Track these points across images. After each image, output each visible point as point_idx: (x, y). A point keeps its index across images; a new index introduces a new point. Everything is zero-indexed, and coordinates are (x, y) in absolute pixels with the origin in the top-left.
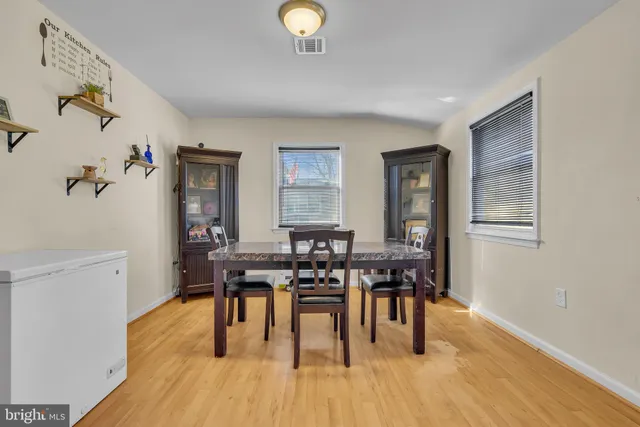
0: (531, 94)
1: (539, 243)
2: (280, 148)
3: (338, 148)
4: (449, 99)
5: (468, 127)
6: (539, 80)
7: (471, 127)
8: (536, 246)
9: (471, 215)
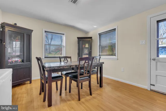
0: (115, 29)
1: (118, 59)
2: (45, 31)
3: (64, 34)
4: (95, 26)
5: (98, 34)
6: (118, 26)
7: (99, 34)
8: (117, 60)
9: (99, 54)
